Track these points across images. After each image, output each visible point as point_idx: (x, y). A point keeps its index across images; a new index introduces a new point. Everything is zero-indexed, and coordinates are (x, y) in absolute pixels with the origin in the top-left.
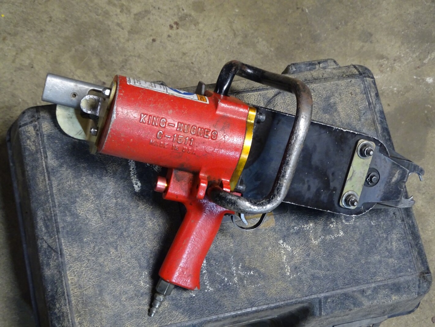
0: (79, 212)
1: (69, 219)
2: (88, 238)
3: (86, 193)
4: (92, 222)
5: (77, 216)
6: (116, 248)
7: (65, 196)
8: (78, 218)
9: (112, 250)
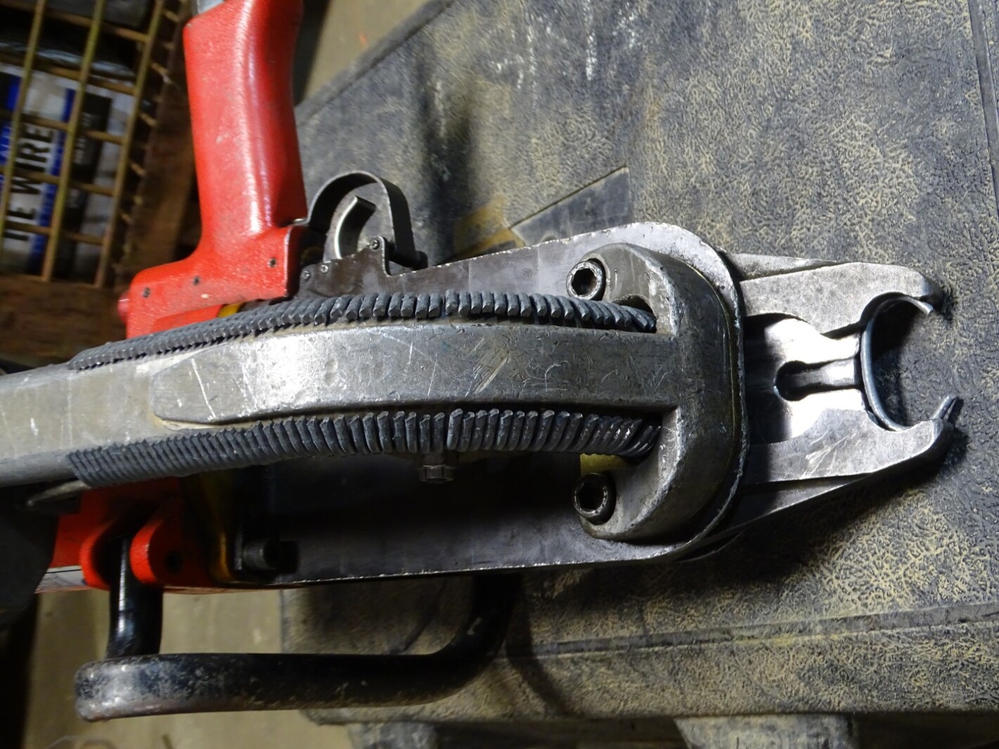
0: (906, 168)
1: (945, 127)
2: (880, 60)
3: (881, 252)
4: (863, 133)
5: (913, 146)
6: (796, 45)
7: (957, 230)
8: (912, 138)
9: (807, 35)
